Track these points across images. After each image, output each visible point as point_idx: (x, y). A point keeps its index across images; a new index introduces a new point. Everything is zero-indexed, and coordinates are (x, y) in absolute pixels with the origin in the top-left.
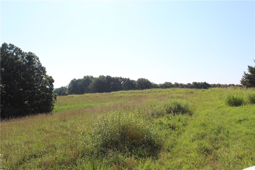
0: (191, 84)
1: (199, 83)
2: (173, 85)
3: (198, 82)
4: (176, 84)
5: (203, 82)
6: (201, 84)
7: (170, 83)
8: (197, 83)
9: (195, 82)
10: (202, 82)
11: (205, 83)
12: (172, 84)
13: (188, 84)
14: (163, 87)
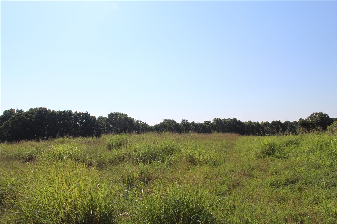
0: (212, 122)
1: (225, 120)
2: (178, 124)
3: (223, 119)
4: (184, 123)
5: (232, 118)
6: (229, 122)
7: (173, 122)
8: (220, 120)
9: (218, 118)
10: (229, 119)
11: (235, 119)
12: (176, 122)
13: (206, 122)
14: (159, 128)
